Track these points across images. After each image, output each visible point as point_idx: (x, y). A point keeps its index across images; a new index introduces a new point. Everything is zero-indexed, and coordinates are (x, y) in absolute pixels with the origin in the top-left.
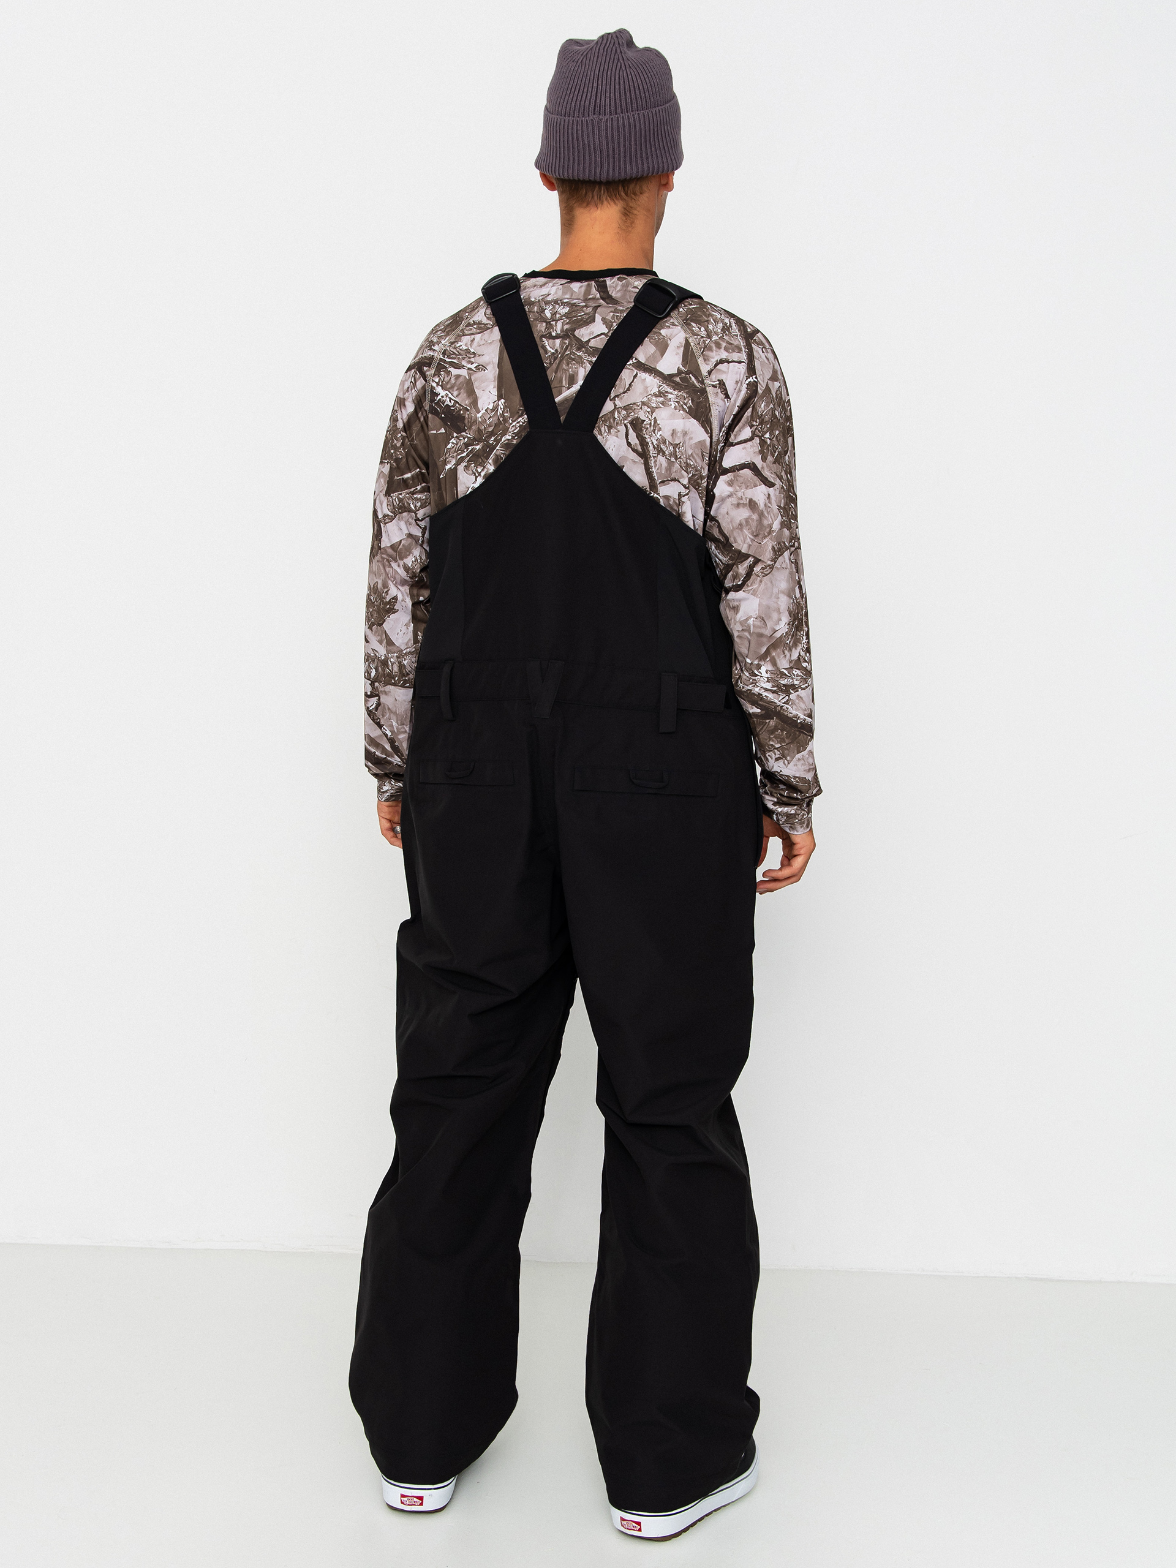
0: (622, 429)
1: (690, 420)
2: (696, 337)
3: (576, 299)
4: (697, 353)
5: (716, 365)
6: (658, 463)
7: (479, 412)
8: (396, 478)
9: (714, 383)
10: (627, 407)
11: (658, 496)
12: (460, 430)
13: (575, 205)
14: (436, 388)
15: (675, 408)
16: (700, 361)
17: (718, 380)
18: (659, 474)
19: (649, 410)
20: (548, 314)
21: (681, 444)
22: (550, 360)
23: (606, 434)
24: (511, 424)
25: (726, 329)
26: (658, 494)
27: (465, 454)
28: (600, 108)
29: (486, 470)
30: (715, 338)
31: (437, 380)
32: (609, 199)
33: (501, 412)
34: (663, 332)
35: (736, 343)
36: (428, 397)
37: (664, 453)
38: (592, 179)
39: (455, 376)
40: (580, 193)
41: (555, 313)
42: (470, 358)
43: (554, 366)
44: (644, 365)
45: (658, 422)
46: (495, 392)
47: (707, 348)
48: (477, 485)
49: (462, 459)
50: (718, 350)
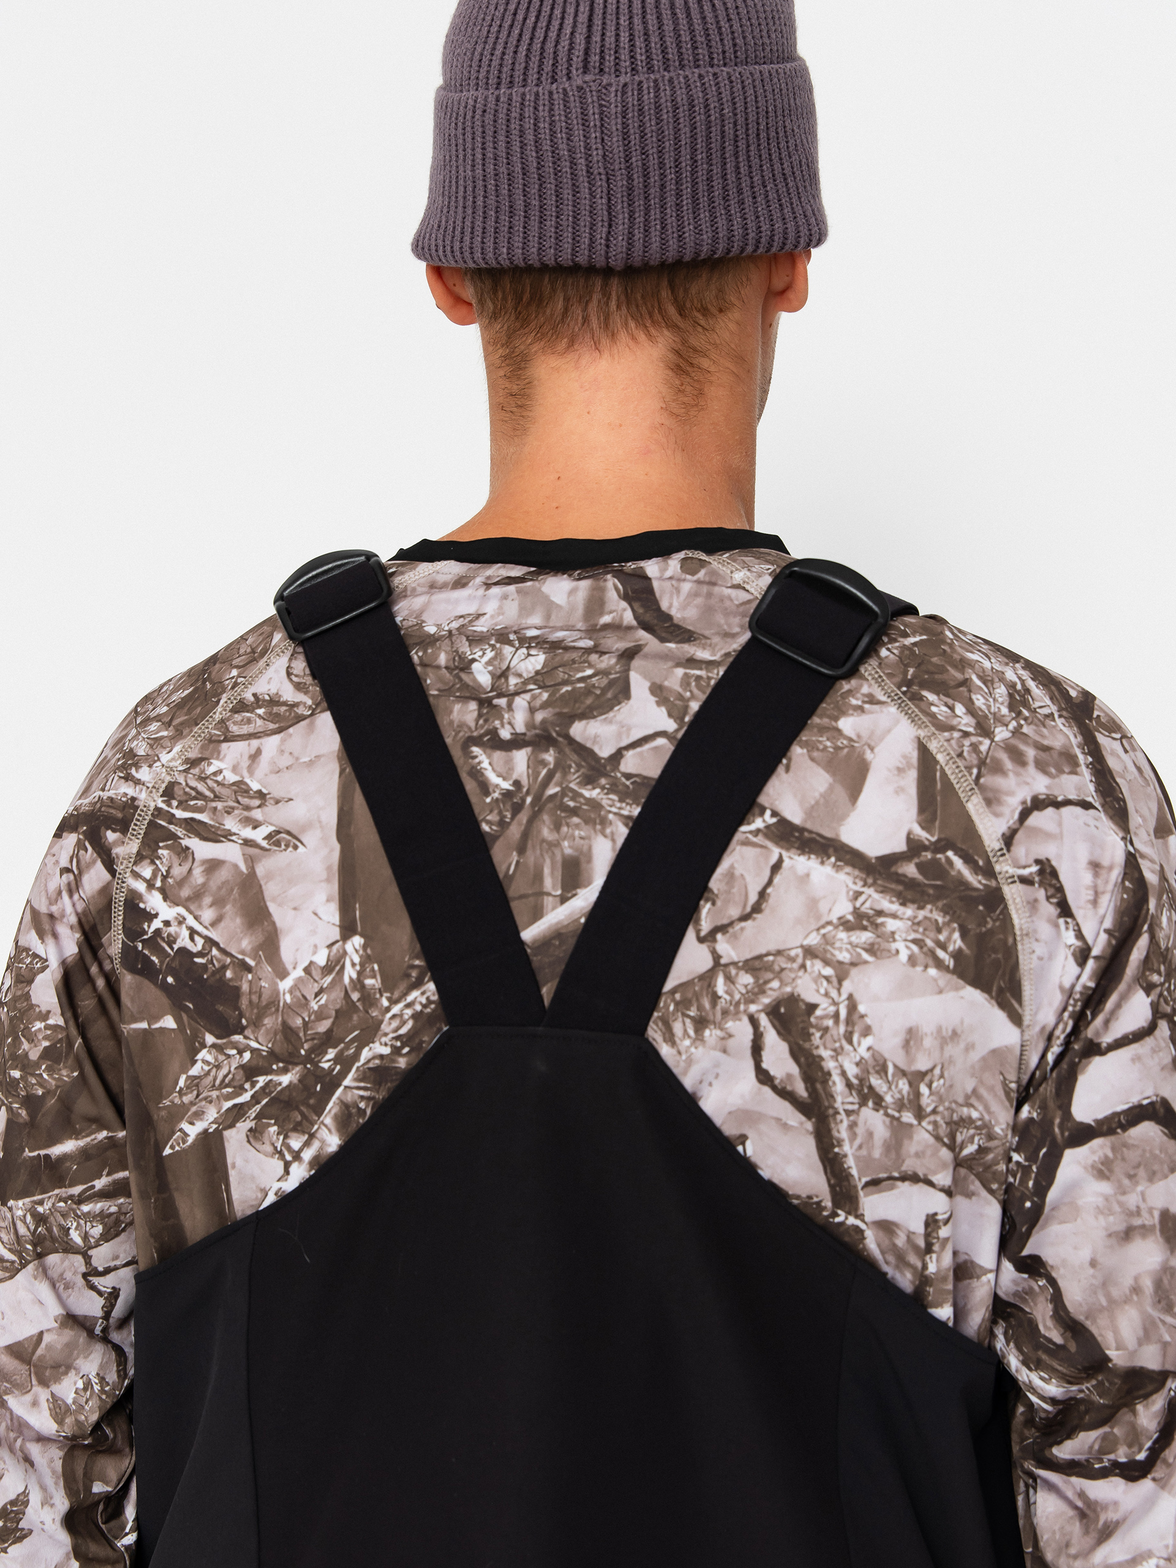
0: (742, 1031)
1: (962, 993)
2: (946, 734)
3: (562, 629)
4: (962, 783)
5: (1025, 815)
6: (860, 1130)
7: (283, 974)
8: (28, 1153)
9: (1025, 872)
10: (757, 964)
11: (858, 1222)
12: (226, 1028)
13: (535, 347)
14: (147, 896)
15: (912, 960)
16: (974, 806)
17: (1038, 862)
18: (865, 1163)
19: (828, 971)
20: (482, 675)
21: (937, 1071)
22: (500, 813)
23: (687, 1042)
24: (388, 1009)
25: (1018, 700)
26: (860, 1217)
27: (246, 1097)
28: (602, 58)
29: (316, 1145)
30: (1001, 734)
31: (147, 872)
32: (632, 324)
33: (354, 976)
34: (847, 725)
35: (1057, 743)
36: (118, 920)
37: (879, 1102)
38: (582, 259)
39: (205, 862)
40: (548, 312)
41: (504, 674)
42: (248, 808)
43: (515, 831)
44: (801, 830)
45: (862, 1009)
46: (331, 914)
47: (985, 765)
48: (291, 1184)
49: (238, 1113)
50: (1020, 770)
